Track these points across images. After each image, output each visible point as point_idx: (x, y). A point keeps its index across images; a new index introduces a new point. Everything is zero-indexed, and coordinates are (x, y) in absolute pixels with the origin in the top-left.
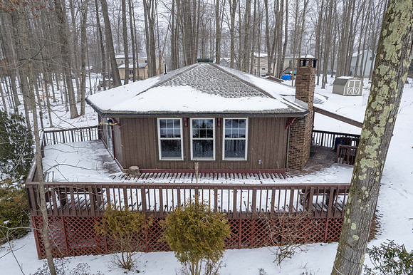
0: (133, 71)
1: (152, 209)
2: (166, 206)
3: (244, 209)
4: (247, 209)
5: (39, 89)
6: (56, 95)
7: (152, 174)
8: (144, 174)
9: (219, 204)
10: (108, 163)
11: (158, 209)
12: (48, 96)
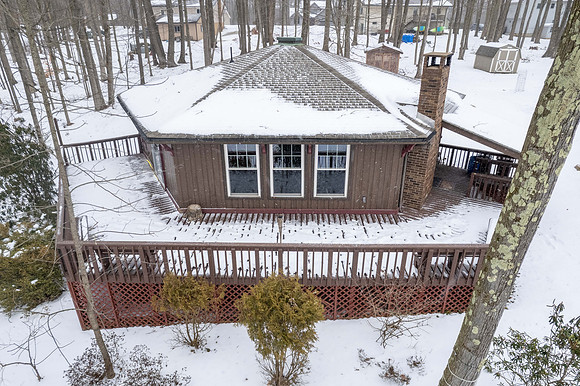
0: (179, 28)
1: (223, 273)
2: (240, 269)
3: (341, 274)
4: (345, 274)
5: (41, 56)
6: (67, 66)
7: (218, 215)
8: (208, 215)
9: (309, 266)
10: (158, 196)
11: (230, 273)
12: (56, 70)
